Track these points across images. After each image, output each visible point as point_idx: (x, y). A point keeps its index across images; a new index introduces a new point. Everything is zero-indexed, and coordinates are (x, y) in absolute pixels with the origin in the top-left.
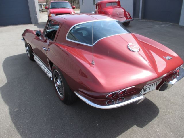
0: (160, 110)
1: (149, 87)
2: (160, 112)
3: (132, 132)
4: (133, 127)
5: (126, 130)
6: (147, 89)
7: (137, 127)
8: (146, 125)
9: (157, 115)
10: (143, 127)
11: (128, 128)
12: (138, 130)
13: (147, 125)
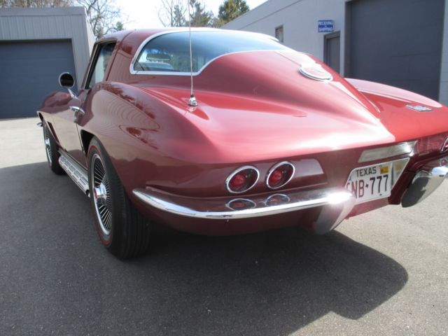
0: (409, 273)
1: (370, 183)
2: (410, 279)
3: (322, 331)
4: (325, 317)
5: (303, 326)
6: (363, 188)
7: (338, 316)
8: (370, 310)
9: (403, 285)
10: (360, 316)
11: (309, 320)
12: (343, 326)
13: (372, 312)
